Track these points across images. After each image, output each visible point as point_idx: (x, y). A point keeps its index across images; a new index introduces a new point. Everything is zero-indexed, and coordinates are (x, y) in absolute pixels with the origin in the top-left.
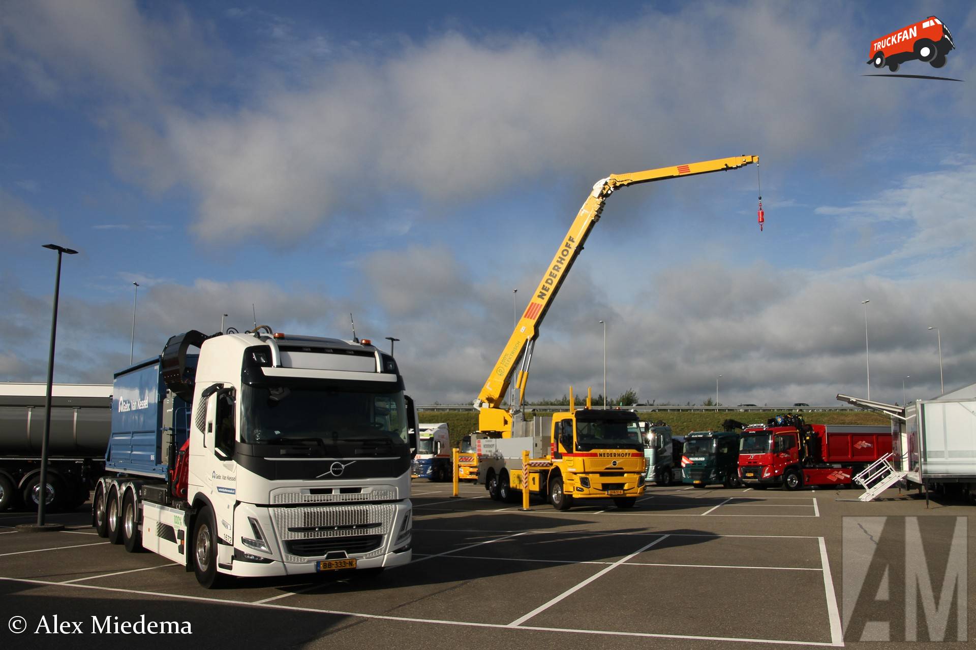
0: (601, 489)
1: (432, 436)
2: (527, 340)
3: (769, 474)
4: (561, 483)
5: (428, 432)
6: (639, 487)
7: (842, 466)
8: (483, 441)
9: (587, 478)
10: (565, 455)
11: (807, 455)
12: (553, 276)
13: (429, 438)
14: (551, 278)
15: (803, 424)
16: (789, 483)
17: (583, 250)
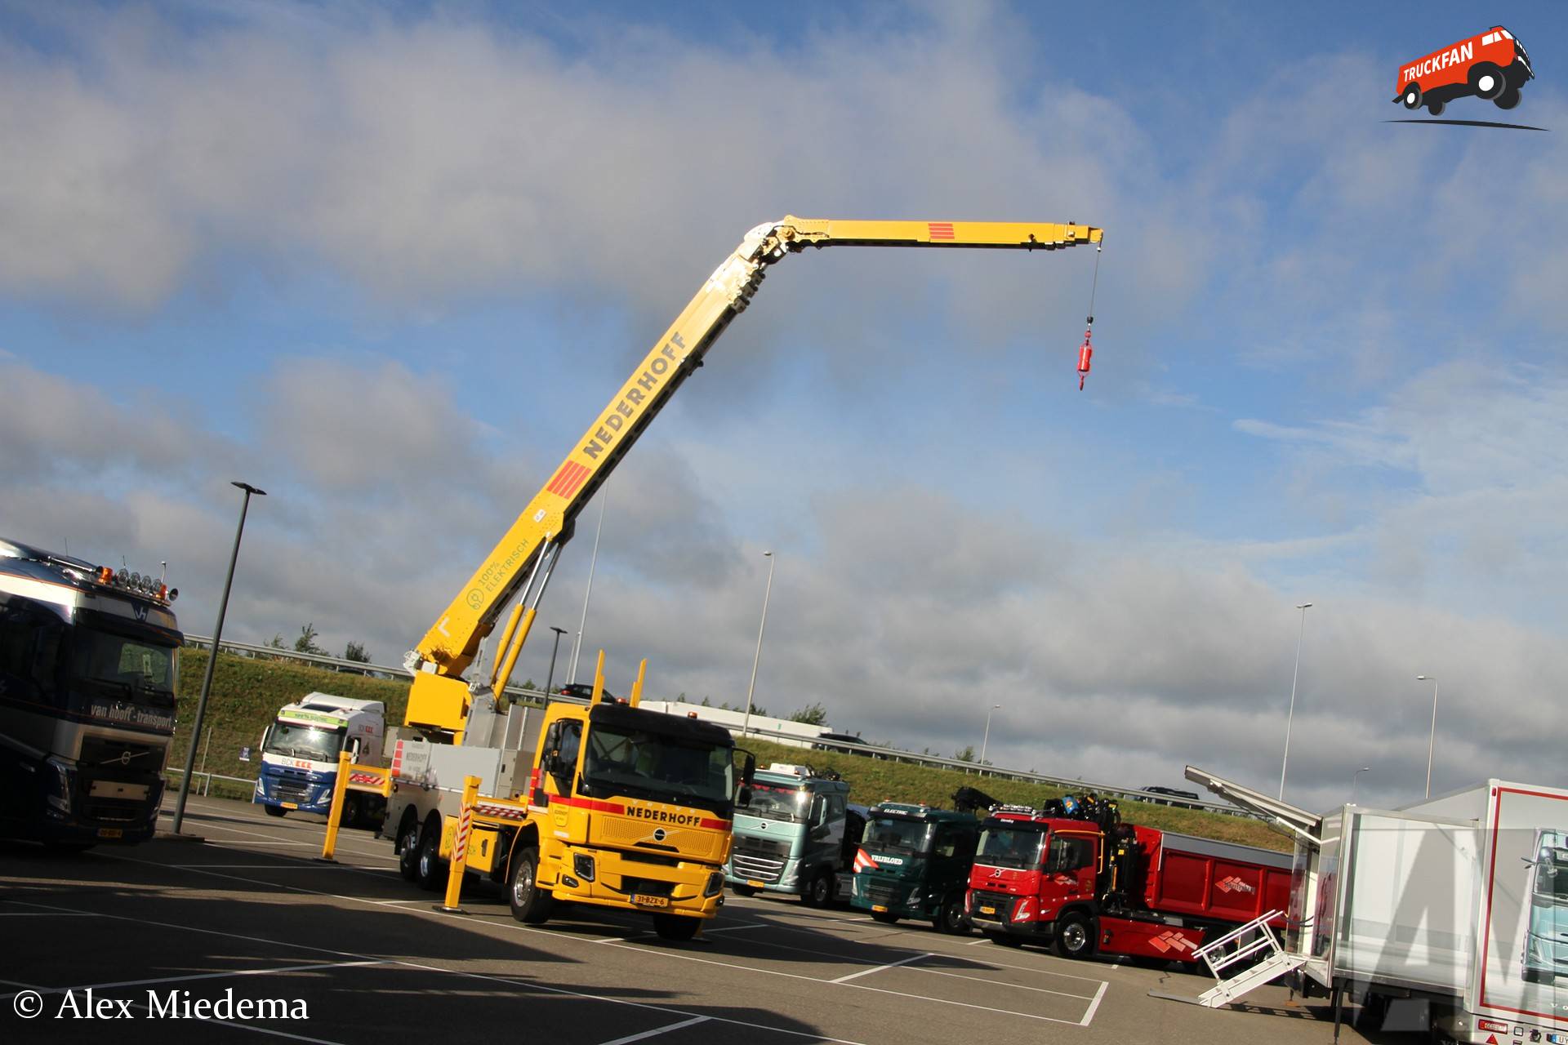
0: (619, 888)
1: (344, 725)
2: (544, 539)
3: (1027, 915)
4: (535, 861)
5: (338, 714)
6: (706, 897)
7: (1185, 922)
8: (409, 746)
9: (590, 859)
10: (556, 799)
11: (1114, 888)
12: (623, 412)
13: (336, 727)
14: (620, 414)
15: (1115, 822)
16: (1066, 940)
17: (699, 369)
